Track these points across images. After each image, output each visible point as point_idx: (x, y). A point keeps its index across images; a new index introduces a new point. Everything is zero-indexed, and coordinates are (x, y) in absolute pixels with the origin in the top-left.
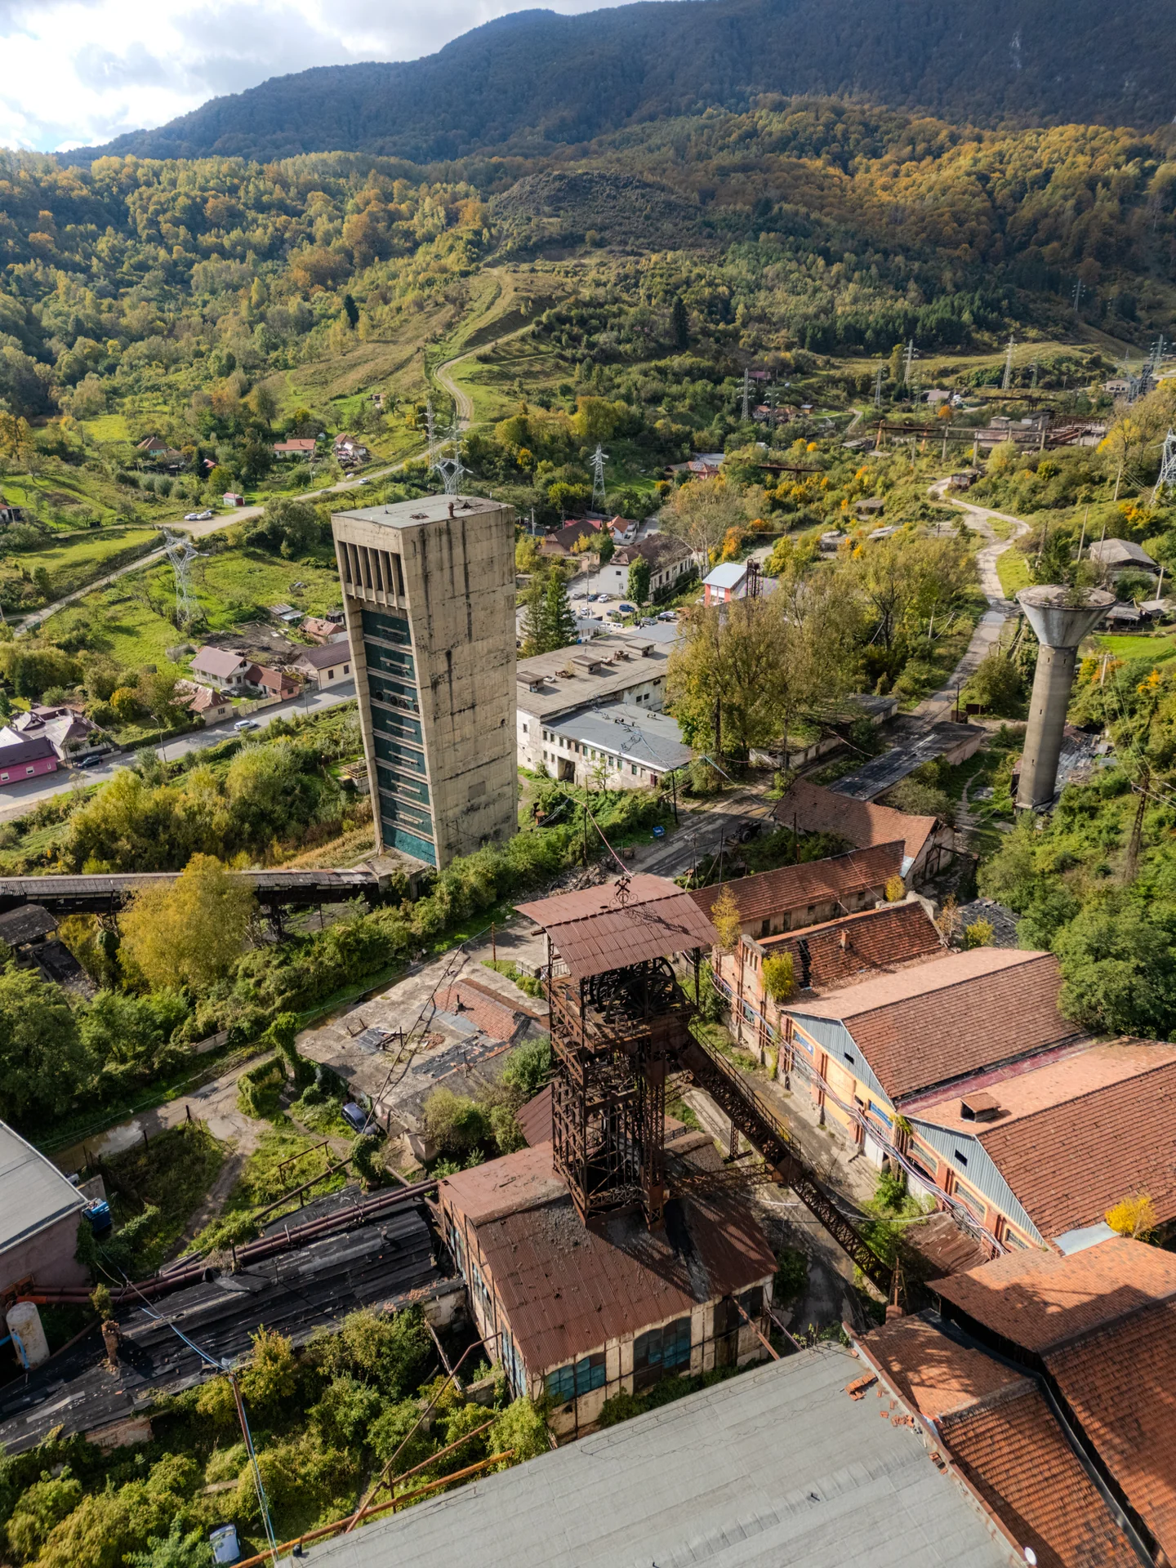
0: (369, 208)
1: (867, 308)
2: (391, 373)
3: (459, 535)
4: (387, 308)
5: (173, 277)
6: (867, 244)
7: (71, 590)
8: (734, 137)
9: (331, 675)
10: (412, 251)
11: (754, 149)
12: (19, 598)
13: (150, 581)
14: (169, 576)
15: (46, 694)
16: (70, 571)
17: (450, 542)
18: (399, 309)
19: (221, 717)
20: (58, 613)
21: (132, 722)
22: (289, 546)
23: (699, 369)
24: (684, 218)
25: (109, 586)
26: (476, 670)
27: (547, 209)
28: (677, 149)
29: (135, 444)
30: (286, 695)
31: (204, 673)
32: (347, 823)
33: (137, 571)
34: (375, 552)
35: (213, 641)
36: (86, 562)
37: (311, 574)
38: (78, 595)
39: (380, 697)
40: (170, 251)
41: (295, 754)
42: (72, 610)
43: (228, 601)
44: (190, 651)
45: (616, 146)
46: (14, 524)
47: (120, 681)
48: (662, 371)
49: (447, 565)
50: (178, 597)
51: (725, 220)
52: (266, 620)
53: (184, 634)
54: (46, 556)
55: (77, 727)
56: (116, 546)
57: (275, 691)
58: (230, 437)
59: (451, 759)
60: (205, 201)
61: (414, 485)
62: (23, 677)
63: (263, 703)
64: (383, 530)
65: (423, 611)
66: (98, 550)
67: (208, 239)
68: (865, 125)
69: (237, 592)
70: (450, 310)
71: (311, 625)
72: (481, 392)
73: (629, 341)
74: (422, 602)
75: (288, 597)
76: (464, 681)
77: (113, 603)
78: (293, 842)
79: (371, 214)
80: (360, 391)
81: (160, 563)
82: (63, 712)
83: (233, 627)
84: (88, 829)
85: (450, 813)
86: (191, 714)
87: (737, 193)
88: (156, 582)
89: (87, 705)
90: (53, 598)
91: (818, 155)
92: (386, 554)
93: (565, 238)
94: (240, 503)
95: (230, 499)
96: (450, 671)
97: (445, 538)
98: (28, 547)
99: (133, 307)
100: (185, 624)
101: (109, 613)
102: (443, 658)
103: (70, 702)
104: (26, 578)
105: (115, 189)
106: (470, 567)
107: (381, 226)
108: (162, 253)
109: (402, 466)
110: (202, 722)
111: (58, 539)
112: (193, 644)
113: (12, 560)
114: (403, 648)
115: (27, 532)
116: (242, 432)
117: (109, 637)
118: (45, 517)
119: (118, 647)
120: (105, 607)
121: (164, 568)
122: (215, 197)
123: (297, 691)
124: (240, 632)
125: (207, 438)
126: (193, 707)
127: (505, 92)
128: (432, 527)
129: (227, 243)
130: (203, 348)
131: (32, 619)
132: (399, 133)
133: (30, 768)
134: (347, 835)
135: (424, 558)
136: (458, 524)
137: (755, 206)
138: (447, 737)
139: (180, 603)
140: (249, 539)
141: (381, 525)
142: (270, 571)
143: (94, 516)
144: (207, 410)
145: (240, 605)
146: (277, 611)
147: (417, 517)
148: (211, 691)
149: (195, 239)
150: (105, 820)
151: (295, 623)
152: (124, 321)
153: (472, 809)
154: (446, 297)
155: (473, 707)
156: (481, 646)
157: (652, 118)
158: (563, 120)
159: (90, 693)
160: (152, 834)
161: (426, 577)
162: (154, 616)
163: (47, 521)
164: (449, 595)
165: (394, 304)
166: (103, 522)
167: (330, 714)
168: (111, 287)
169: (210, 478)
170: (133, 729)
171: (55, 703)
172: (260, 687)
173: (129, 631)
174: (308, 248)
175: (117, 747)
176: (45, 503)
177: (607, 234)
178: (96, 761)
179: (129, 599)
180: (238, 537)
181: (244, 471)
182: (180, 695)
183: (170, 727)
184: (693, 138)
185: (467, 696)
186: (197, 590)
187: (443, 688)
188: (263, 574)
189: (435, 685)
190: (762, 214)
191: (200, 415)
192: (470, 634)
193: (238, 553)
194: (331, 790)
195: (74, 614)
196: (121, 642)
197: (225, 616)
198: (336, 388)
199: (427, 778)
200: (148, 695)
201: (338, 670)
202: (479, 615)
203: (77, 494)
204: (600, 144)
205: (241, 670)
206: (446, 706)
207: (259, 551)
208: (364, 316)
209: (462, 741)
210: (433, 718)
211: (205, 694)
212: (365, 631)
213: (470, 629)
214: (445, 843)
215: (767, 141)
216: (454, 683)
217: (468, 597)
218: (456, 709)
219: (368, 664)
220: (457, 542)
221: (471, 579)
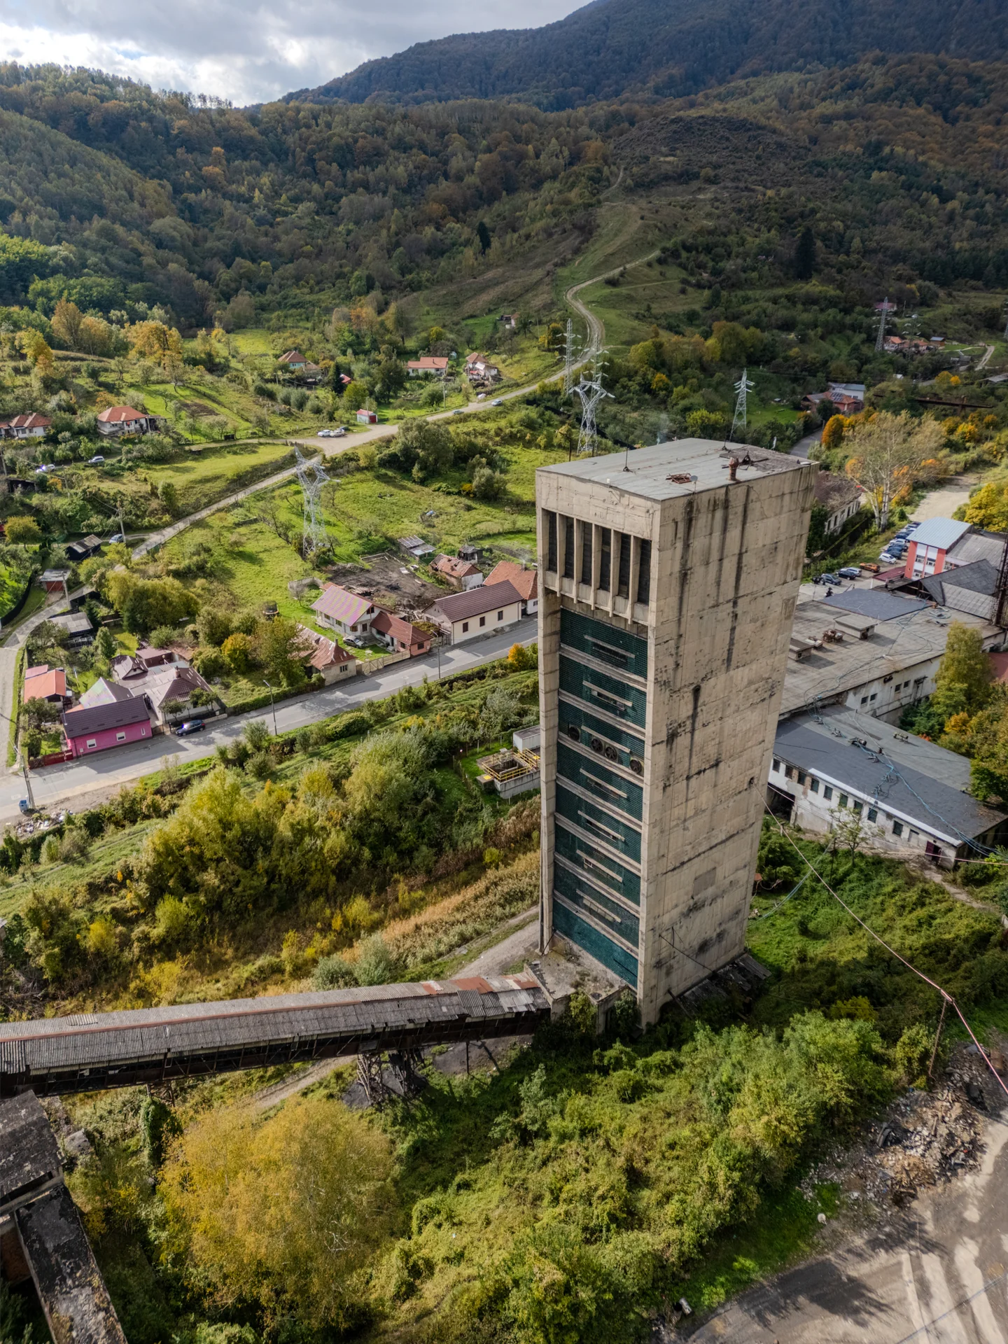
0: (499, 148)
1: (985, 244)
2: (521, 296)
3: (740, 510)
4: (516, 235)
5: (323, 209)
6: (977, 184)
7: (197, 508)
8: (837, 88)
9: (465, 628)
10: (537, 186)
11: (856, 100)
12: (143, 517)
13: (278, 502)
14: (298, 497)
15: (153, 634)
16: (199, 488)
17: (725, 520)
18: (528, 237)
19: (343, 676)
20: (181, 533)
21: (244, 674)
22: (421, 469)
23: (825, 298)
24: (794, 158)
25: (236, 505)
26: (730, 711)
27: (663, 149)
28: (780, 101)
29: (277, 357)
30: (416, 651)
31: (327, 617)
32: (491, 854)
33: (266, 491)
34: (604, 533)
35: (338, 576)
36: (216, 478)
37: (442, 502)
38: (204, 514)
39: (575, 735)
40: (323, 185)
41: (428, 742)
42: (196, 531)
43: (356, 530)
44: (314, 586)
45: (721, 98)
46: (150, 435)
47: (235, 623)
48: (791, 299)
49: (715, 556)
50: (305, 523)
51: (835, 159)
52: (395, 553)
53: (309, 566)
54: (177, 470)
55: (182, 684)
56: (245, 462)
57: (403, 645)
58: (366, 353)
59: (678, 843)
60: (356, 141)
61: (547, 408)
62: (133, 611)
63: (389, 658)
64: (625, 500)
65: (671, 629)
66: (229, 465)
67: (354, 175)
68: (969, 76)
69: (368, 519)
70: (574, 240)
71: (443, 563)
72: (612, 315)
73: (754, 269)
74: (672, 614)
75: (418, 528)
76: (711, 728)
77: (238, 525)
78: (420, 879)
79: (500, 153)
80: (490, 311)
81: (290, 482)
82: (170, 658)
83: (360, 559)
84: (168, 851)
85: (666, 919)
86: (309, 671)
87: (839, 138)
88: (285, 504)
89: (197, 650)
90: (178, 515)
91: (919, 104)
92: (624, 539)
93: (681, 175)
94: (373, 420)
95: (363, 416)
96: (694, 716)
97: (719, 514)
98: (161, 459)
99: (287, 232)
100: (311, 554)
101: (233, 538)
102: (689, 696)
103: (180, 645)
104: (153, 493)
105: (279, 130)
106: (745, 558)
107: (510, 164)
108: (316, 187)
109: (535, 387)
110: (321, 680)
111: (191, 452)
112: (318, 577)
113: (142, 472)
114: (630, 678)
115: (160, 443)
116: (377, 349)
117: (231, 564)
118: (180, 428)
119: (239, 576)
120: (230, 529)
121: (294, 487)
122: (364, 137)
123: (427, 647)
124: (367, 566)
125: (344, 353)
126: (313, 662)
127: (620, 53)
128: (705, 497)
129: (371, 177)
130: (346, 269)
131: (154, 538)
132: (524, 90)
133: (119, 735)
134: (491, 874)
135: (687, 546)
136: (741, 491)
137: (866, 147)
138: (677, 812)
139: (306, 529)
140: (381, 459)
141: (623, 493)
142: (402, 496)
143: (229, 429)
144: (345, 326)
145: (370, 534)
146: (408, 544)
147: (679, 479)
148: (334, 644)
149: (345, 175)
150: (192, 842)
151: (427, 559)
152: (278, 246)
153: (695, 908)
154: (575, 226)
155: (717, 765)
156: (741, 675)
157: (755, 74)
158: (671, 77)
159: (201, 635)
160: (248, 861)
161: (684, 576)
162: (280, 541)
163: (182, 432)
164: (711, 602)
165: (522, 232)
166: (237, 436)
167: (467, 679)
168: (269, 216)
169: (346, 394)
170: (244, 683)
171: (162, 646)
172: (387, 639)
173: (251, 558)
174: (444, 184)
175: (223, 708)
176: (183, 414)
177: (721, 171)
178: (200, 725)
179: (255, 521)
180: (371, 458)
181: (378, 388)
182: (299, 649)
183: (285, 686)
184: (797, 90)
185: (711, 751)
186: (326, 515)
187: (682, 741)
188: (394, 499)
189: (672, 737)
190: (870, 155)
191: (339, 331)
192: (729, 660)
193: (369, 475)
194: (470, 795)
195: (199, 536)
196: (243, 570)
197: (353, 547)
198: (468, 308)
200: (262, 648)
201: (474, 622)
202: (745, 629)
203: (215, 405)
204: (707, 96)
205: (368, 617)
206: (682, 768)
207: (390, 473)
208: (495, 243)
209: (696, 814)
210: (661, 785)
211: (327, 646)
212: (563, 640)
213: (730, 651)
214: (654, 960)
215: (869, 91)
216: (697, 733)
217: (735, 604)
218: (694, 770)
219: (561, 686)
220: (735, 521)
221: (743, 576)
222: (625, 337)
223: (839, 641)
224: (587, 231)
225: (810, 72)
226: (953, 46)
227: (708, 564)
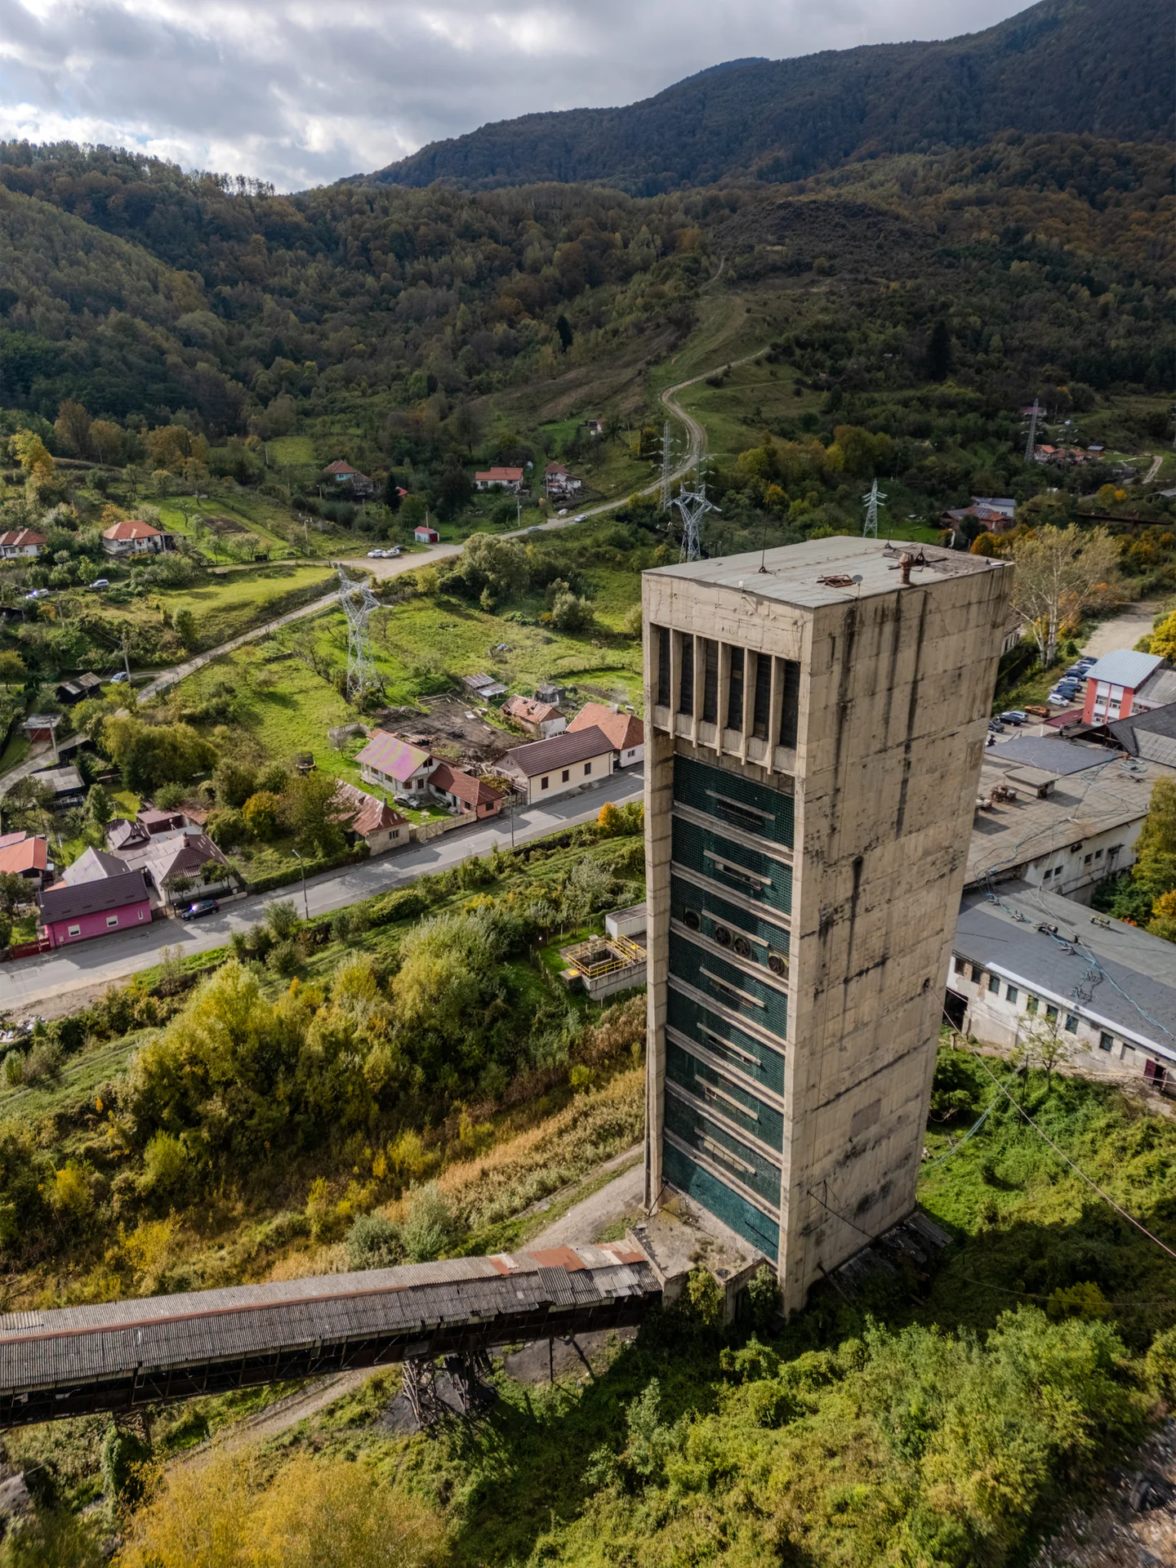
0: (581, 237)
1: (1146, 342)
2: (608, 398)
3: (915, 622)
4: (601, 332)
5: (379, 304)
6: (1132, 276)
7: (220, 641)
8: (967, 171)
9: (545, 784)
10: (625, 278)
11: (989, 183)
12: (153, 652)
13: (318, 634)
14: (342, 628)
15: (159, 793)
16: (223, 615)
17: (897, 637)
18: (615, 332)
19: (392, 843)
20: (198, 670)
21: (270, 842)
22: (491, 595)
23: (964, 401)
24: (921, 247)
25: (267, 637)
26: (899, 891)
27: (770, 237)
28: (902, 185)
29: (320, 467)
30: (484, 813)
31: (375, 771)
32: (580, 1073)
33: (303, 621)
34: (735, 653)
35: (390, 722)
36: (244, 605)
37: (516, 634)
38: (228, 647)
39: (693, 922)
40: (378, 278)
41: (498, 927)
42: (217, 668)
43: (412, 666)
44: (359, 733)
45: (832, 182)
46: (165, 554)
47: (261, 779)
48: (925, 403)
49: (883, 684)
50: (350, 658)
51: (968, 248)
52: (459, 694)
53: (354, 709)
54: (197, 596)
55: (190, 856)
56: (281, 586)
57: (468, 806)
58: (427, 462)
59: (833, 1067)
60: (417, 229)
61: (641, 525)
62: (135, 764)
63: (450, 822)
64: (763, 609)
65: (825, 781)
66: (259, 590)
67: (414, 266)
68: (1117, 157)
69: (426, 655)
70: (669, 336)
71: (518, 706)
72: (715, 419)
73: (879, 369)
74: (826, 761)
75: (487, 664)
76: (876, 914)
77: (269, 661)
78: (488, 1107)
79: (583, 242)
80: (572, 415)
81: (333, 611)
82: (179, 822)
83: (417, 701)
84: (164, 1072)
85: (817, 1170)
86: (351, 837)
87: (971, 226)
88: (326, 636)
89: (212, 812)
90: (196, 649)
91: (1062, 188)
92: (762, 661)
93: (790, 267)
95: (422, 534)
96: (855, 898)
97: (889, 628)
98: (178, 583)
99: (336, 330)
100: (357, 695)
101: (261, 676)
102: (848, 871)
103: (192, 807)
104: (167, 623)
105: (328, 216)
106: (922, 688)
107: (594, 253)
108: (370, 280)
109: (625, 501)
110: (366, 850)
111: (214, 574)
112: (365, 723)
113: (154, 599)
114: (773, 849)
115: (177, 564)
116: (439, 458)
117: (258, 708)
118: (204, 549)
119: (268, 722)
120: (258, 666)
121: (337, 616)
122: (427, 225)
123: (498, 807)
124: (425, 709)
125: (400, 463)
126: (356, 827)
127: (718, 134)
128: (870, 605)
129: (435, 269)
130: (404, 370)
131: (166, 677)
132: (608, 175)
133: (114, 918)
134: (579, 1100)
135: (847, 670)
136: (918, 597)
137: (1003, 235)
138: (832, 1026)
139: (352, 666)
140: (443, 584)
141: (761, 599)
142: (466, 627)
143: (261, 548)
144: (402, 431)
145: (429, 671)
146: (474, 683)
147: (835, 582)
148: (382, 805)
149: (403, 267)
150: (193, 1060)
151: (498, 701)
152: (325, 344)
153: (853, 1154)
154: (670, 320)
155: (883, 962)
156: (914, 843)
157: (872, 156)
158: (777, 160)
159: (218, 794)
160: (265, 1086)
161: (843, 710)
162: (319, 680)
163: (205, 552)
164: (876, 745)
165: (609, 327)
166: (271, 556)
167: (547, 847)
168: (316, 312)
169: (401, 509)
170: (269, 854)
171: (168, 807)
172: (449, 797)
173: (284, 701)
174: (518, 276)
175: (242, 885)
176: (207, 530)
177: (837, 262)
179: (290, 656)
180: (430, 582)
181: (440, 501)
182: (338, 811)
183: (320, 858)
184: (921, 173)
185: (876, 944)
186: (375, 649)
187: (840, 931)
188: (458, 631)
189: (826, 926)
190: (1010, 243)
191: (395, 438)
192: (899, 822)
193: (429, 602)
194: (552, 998)
195: (220, 674)
196: (273, 715)
197: (408, 686)
198: (545, 413)
199: (785, 1104)
200: (293, 808)
201: (555, 777)
202: (921, 782)
203: (245, 521)
204: (818, 182)
205: (425, 771)
206: (838, 969)
207: (453, 600)
208: (578, 338)
209: (856, 1029)
210: (812, 991)
211: (374, 806)
212: (677, 796)
213: (901, 811)
214: (801, 1225)
215: (1004, 174)
216: (858, 920)
217: (908, 748)
218: (854, 970)
219: (675, 857)
220: (909, 636)
221: (918, 712)
222: (731, 444)
223: (1012, 799)
224: (684, 325)
225: (935, 154)
226: (1097, 126)
227: (873, 694)
